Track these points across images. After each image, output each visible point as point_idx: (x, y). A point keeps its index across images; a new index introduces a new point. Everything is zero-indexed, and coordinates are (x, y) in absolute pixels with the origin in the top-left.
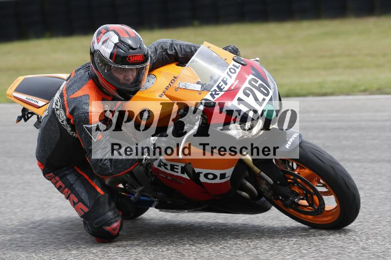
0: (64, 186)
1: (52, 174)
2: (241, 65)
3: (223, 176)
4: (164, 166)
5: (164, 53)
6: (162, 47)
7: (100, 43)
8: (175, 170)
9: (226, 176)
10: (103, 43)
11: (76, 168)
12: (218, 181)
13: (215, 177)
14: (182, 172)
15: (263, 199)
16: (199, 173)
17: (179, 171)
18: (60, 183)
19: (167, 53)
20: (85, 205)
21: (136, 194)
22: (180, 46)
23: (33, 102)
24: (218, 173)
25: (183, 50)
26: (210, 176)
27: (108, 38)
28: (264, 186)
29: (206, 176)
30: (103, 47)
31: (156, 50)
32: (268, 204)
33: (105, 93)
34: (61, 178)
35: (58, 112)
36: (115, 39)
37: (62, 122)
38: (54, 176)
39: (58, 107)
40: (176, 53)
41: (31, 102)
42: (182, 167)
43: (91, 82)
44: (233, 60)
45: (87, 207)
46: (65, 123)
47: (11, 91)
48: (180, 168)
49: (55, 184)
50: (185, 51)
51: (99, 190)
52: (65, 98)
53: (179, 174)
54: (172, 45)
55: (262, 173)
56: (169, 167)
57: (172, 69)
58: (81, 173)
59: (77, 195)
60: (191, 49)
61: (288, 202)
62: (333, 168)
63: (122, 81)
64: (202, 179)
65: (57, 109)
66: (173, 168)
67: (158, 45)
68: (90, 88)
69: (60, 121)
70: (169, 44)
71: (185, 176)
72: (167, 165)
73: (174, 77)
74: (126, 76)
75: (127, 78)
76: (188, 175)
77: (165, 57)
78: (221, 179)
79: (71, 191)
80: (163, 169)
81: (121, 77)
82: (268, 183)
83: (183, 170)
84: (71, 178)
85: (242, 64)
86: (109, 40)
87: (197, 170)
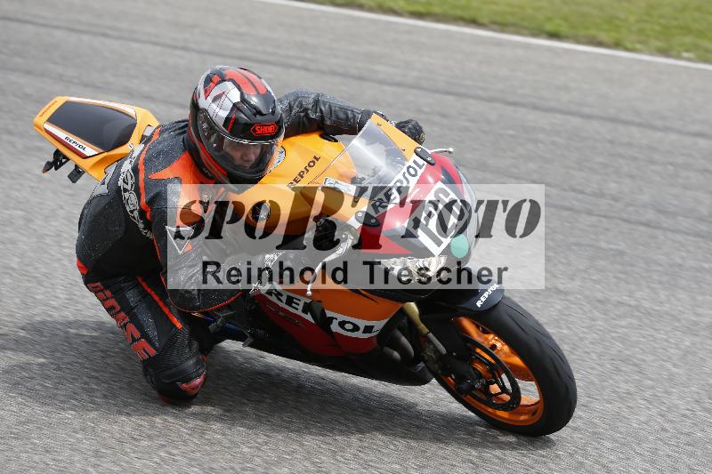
0: (118, 308)
1: (99, 284)
2: (426, 163)
3: (368, 329)
4: (276, 295)
5: (302, 114)
6: (301, 105)
7: (210, 99)
8: (293, 305)
9: (374, 330)
10: (215, 99)
11: (139, 279)
12: (359, 335)
13: (356, 328)
14: (304, 311)
15: (422, 365)
16: (332, 319)
17: (300, 307)
18: (113, 302)
19: (307, 115)
20: (152, 344)
21: (220, 320)
22: (330, 107)
23: (77, 147)
24: (362, 323)
25: (333, 115)
26: (349, 326)
27: (223, 93)
28: (429, 353)
29: (342, 324)
30: (214, 106)
31: (291, 108)
32: (429, 375)
33: (206, 175)
34: (114, 294)
35: (127, 195)
36: (235, 96)
37: (132, 212)
38: (102, 287)
39: (129, 187)
40: (322, 117)
41: (74, 145)
42: (305, 303)
43: (186, 156)
44: (415, 152)
45: (155, 348)
46: (136, 214)
47: (42, 119)
48: (302, 304)
49: (103, 301)
50: (337, 117)
51: (175, 320)
52: (142, 176)
53: (299, 312)
54: (317, 102)
55: (431, 335)
56: (284, 299)
57: (313, 143)
58: (149, 290)
59: (140, 327)
60: (347, 114)
61: (464, 386)
62: (538, 342)
63: (238, 162)
64: (335, 327)
65: (126, 190)
66: (290, 301)
67: (295, 100)
68: (184, 167)
69: (128, 210)
70: (311, 100)
71: (308, 317)
72: (282, 295)
73: (315, 158)
74: (246, 156)
75: (245, 158)
76: (314, 316)
77: (303, 122)
78: (364, 332)
79: (130, 318)
80: (273, 299)
81: (237, 155)
82: (436, 351)
83: (307, 309)
84: (132, 296)
85: (428, 162)
86: (224, 96)
87: (329, 314)
